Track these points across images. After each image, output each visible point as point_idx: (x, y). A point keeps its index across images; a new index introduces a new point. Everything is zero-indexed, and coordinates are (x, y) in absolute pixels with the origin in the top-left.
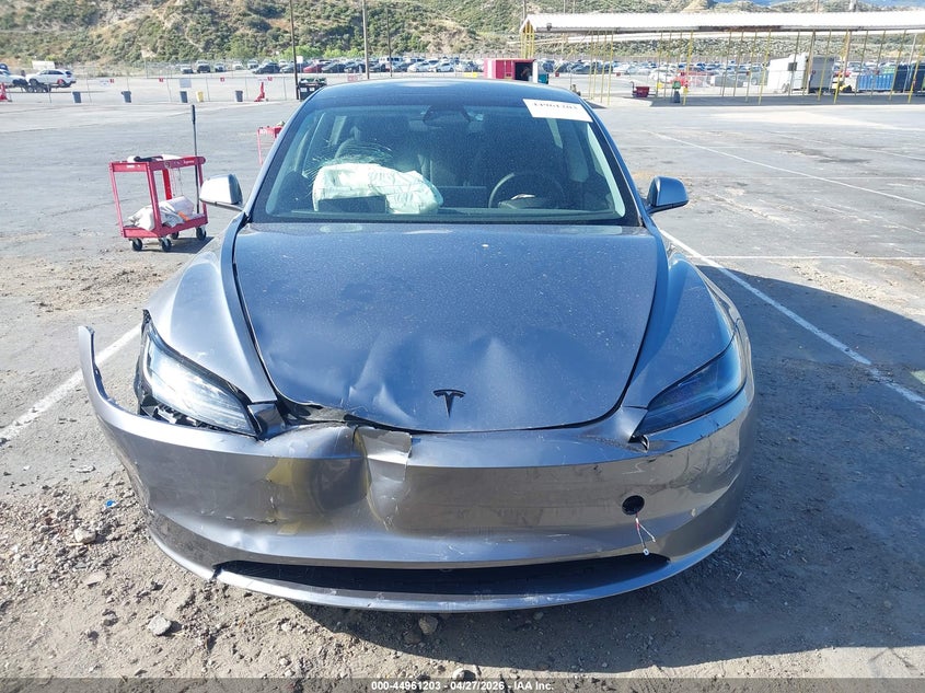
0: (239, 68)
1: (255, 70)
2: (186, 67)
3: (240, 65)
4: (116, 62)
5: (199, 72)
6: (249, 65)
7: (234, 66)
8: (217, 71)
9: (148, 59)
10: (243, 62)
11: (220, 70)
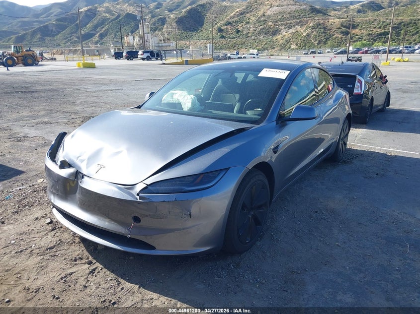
0: (328, 52)
1: (335, 53)
2: (306, 51)
3: (329, 50)
4: (281, 50)
5: (310, 54)
6: (333, 51)
7: (327, 51)
8: (319, 53)
9: (293, 49)
10: (332, 50)
11: (320, 53)
